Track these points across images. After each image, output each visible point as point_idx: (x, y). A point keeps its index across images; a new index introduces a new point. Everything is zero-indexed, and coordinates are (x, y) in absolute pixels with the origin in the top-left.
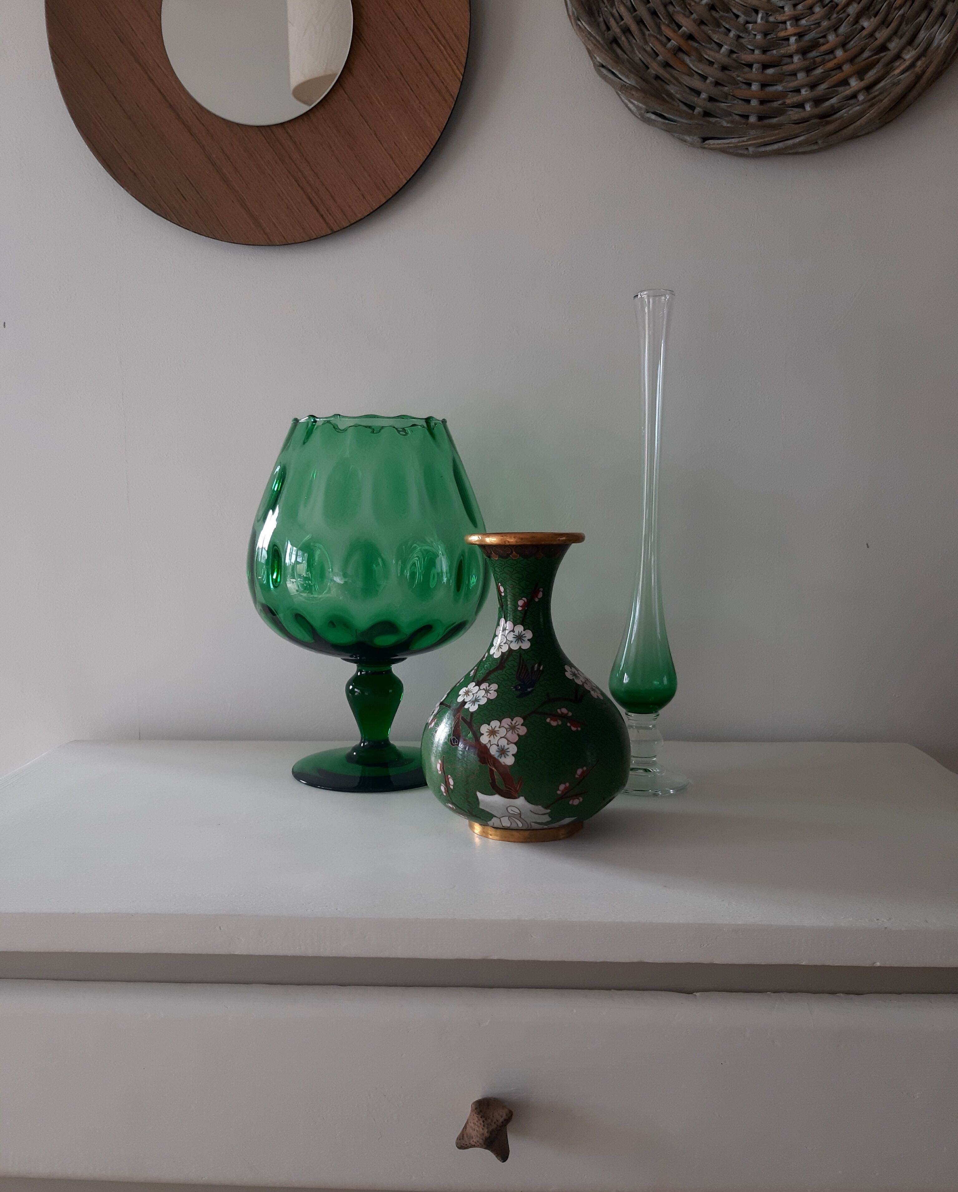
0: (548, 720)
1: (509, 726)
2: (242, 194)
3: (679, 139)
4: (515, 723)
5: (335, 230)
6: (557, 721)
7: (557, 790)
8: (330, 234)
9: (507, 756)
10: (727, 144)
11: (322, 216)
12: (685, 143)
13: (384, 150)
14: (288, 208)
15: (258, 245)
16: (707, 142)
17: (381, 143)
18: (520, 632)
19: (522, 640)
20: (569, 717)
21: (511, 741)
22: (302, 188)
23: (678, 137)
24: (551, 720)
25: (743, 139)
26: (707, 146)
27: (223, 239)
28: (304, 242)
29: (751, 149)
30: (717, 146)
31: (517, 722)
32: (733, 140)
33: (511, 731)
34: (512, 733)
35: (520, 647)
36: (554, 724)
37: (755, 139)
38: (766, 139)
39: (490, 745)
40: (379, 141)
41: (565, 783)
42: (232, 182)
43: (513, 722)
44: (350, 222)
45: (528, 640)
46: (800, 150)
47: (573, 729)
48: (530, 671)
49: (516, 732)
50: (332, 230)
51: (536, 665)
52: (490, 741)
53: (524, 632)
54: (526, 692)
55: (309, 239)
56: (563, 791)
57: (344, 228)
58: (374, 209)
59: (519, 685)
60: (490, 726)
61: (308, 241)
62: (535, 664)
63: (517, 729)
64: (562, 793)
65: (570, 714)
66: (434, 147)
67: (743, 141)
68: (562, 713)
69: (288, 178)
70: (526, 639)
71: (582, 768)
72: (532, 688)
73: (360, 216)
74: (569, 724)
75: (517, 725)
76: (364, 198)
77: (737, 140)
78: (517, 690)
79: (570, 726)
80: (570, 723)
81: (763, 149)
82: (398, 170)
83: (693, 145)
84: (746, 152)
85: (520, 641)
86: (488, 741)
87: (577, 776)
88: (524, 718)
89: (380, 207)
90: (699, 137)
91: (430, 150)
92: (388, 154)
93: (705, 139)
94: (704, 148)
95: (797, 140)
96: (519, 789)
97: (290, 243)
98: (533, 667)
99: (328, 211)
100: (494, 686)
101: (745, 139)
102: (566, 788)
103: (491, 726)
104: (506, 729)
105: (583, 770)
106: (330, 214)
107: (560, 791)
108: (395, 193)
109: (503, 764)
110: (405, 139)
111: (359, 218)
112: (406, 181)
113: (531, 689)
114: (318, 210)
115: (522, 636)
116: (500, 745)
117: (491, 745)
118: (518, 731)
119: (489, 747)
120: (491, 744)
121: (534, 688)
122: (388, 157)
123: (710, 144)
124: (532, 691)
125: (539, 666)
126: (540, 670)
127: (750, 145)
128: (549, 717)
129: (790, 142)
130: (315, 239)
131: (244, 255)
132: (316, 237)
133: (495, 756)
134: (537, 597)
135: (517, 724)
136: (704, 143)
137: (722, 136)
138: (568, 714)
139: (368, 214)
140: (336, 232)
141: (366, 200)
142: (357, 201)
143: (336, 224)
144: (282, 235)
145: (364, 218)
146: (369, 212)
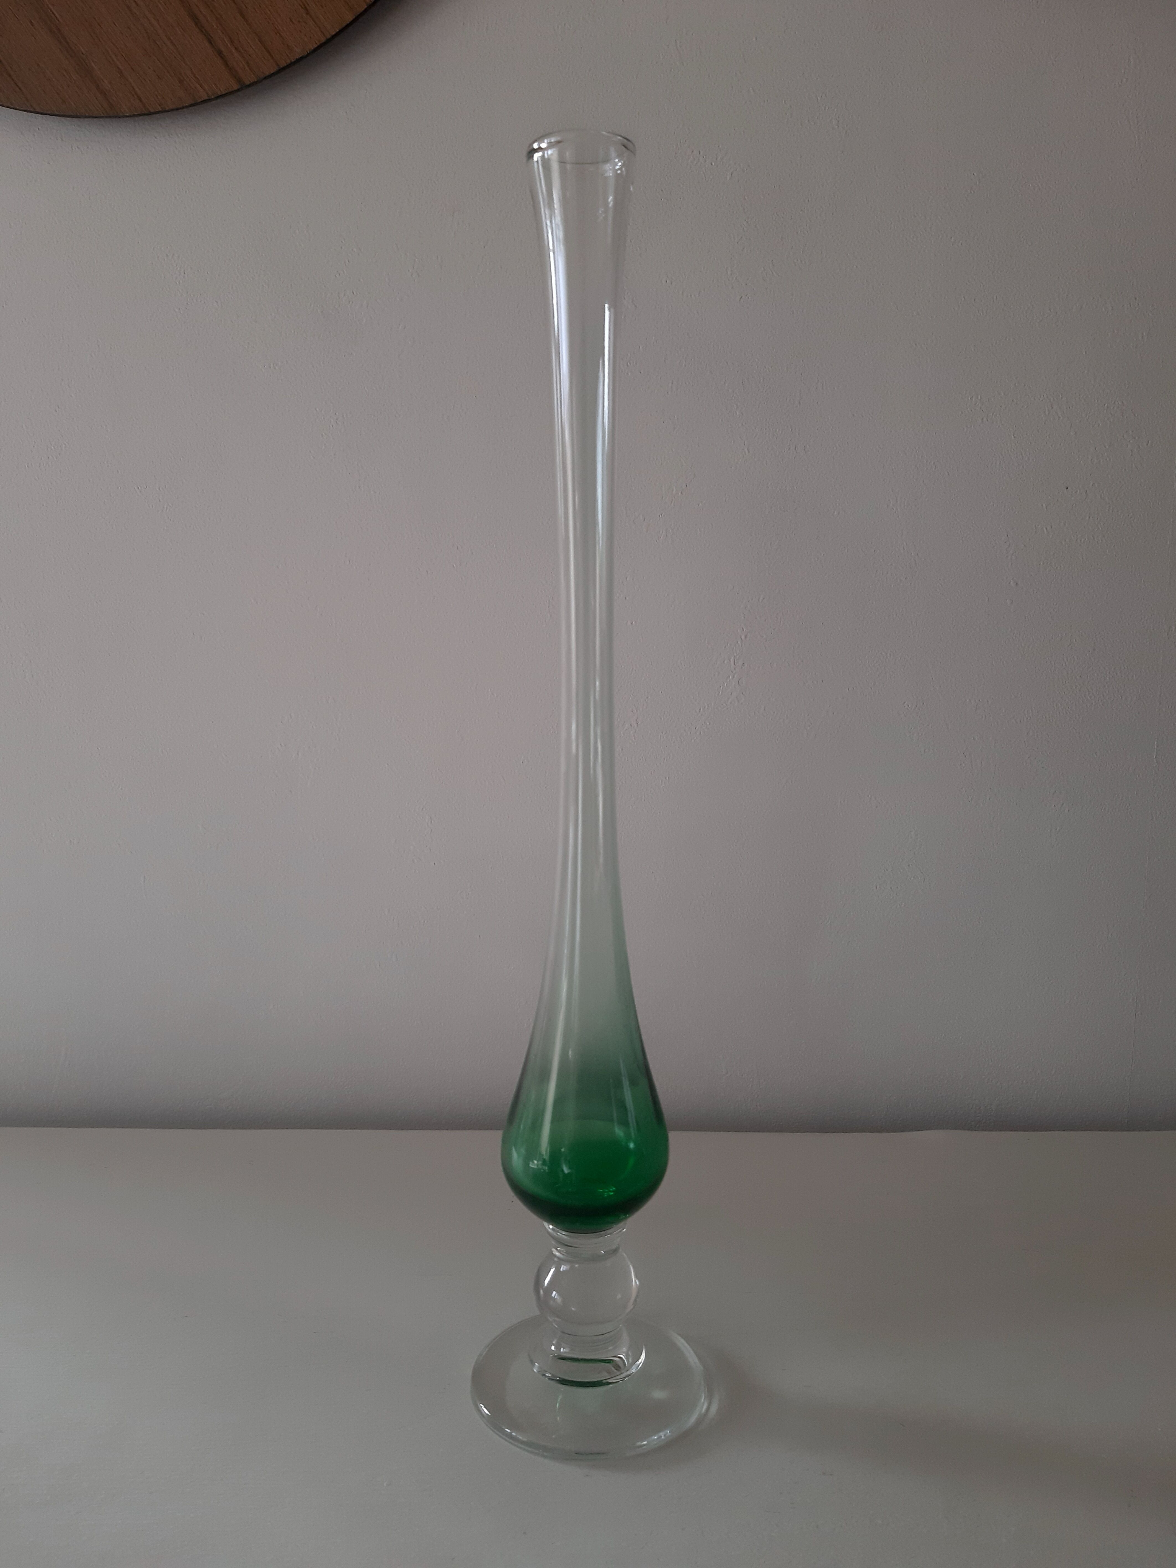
5: (248, 83)
8: (238, 90)
11: (220, 53)
14: (149, 38)
15: (86, 117)
27: (12, 104)
28: (183, 108)
44: (278, 65)
50: (239, 80)
55: (193, 102)
57: (265, 78)
58: (329, 36)
73: (298, 52)
76: (308, 13)
89: (342, 31)
97: (152, 111)
99: (232, 42)
106: (236, 49)
111: (298, 56)
114: (211, 42)
130: (205, 101)
131: (62, 140)
139: (316, 46)
140: (249, 86)
141: (311, 17)
142: (294, 21)
143: (250, 69)
144: (136, 94)
145: (308, 55)
146: (318, 44)
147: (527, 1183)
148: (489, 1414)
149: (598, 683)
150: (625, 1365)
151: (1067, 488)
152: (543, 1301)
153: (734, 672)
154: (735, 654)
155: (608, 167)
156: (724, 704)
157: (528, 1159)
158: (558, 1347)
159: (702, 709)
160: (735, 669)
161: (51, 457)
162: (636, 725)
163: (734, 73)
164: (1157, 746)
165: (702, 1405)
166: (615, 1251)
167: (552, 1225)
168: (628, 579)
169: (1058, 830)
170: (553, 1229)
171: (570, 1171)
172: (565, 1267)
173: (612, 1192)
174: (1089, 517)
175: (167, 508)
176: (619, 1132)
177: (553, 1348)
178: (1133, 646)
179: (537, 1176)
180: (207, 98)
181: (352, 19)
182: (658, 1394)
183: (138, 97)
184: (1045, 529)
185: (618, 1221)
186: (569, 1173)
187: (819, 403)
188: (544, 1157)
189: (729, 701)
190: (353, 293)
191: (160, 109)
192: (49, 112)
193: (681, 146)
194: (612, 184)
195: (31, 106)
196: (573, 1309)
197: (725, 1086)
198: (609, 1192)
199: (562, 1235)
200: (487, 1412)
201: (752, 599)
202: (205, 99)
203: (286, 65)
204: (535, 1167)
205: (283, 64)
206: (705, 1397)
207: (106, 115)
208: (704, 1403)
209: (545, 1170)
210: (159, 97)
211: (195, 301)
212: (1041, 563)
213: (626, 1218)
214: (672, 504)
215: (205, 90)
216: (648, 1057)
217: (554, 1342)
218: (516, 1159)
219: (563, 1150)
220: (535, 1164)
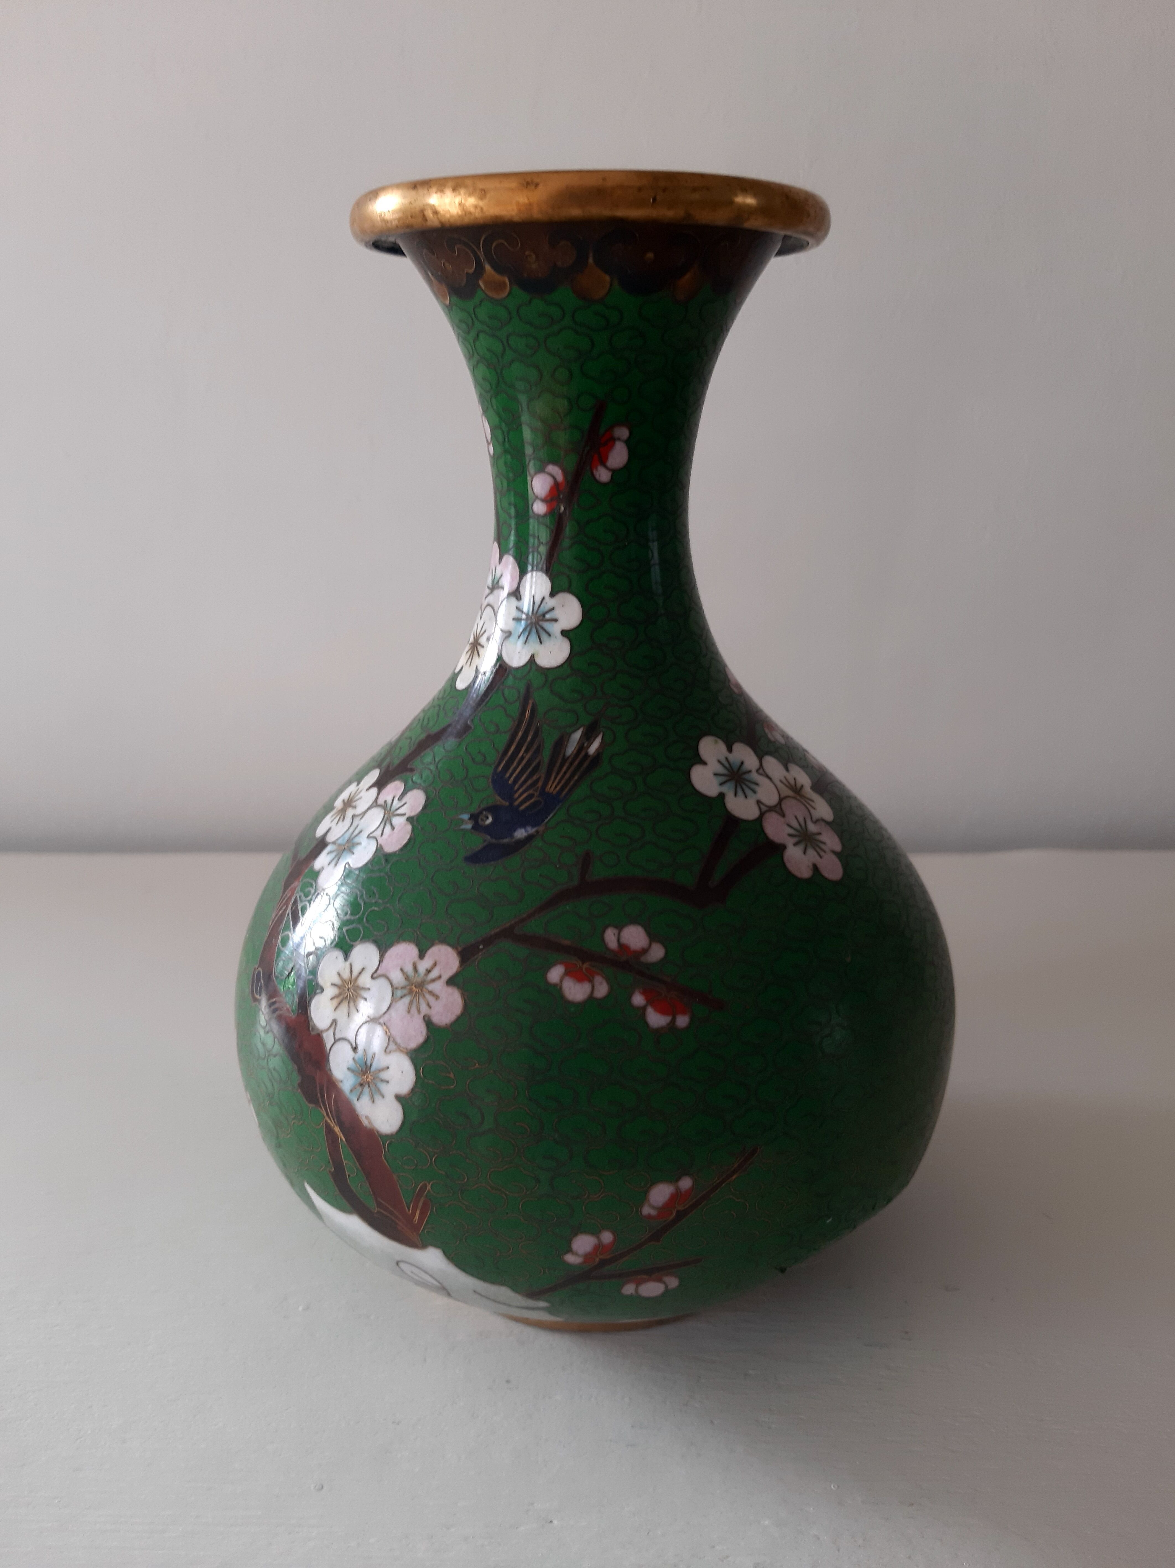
0: (555, 974)
1: (407, 978)
4: (428, 971)
6: (591, 981)
7: (566, 1253)
9: (377, 1098)
18: (538, 600)
19: (541, 631)
20: (649, 966)
21: (399, 1041)
24: (568, 973)
31: (435, 964)
33: (407, 1000)
34: (409, 1012)
35: (532, 657)
36: (575, 991)
39: (333, 1041)
41: (596, 1233)
43: (423, 966)
45: (564, 633)
47: (656, 1019)
48: (546, 754)
49: (424, 1008)
51: (577, 735)
52: (334, 1022)
53: (550, 602)
54: (506, 841)
56: (587, 1257)
59: (493, 809)
60: (348, 964)
62: (575, 731)
63: (428, 996)
64: (585, 1262)
65: (657, 953)
68: (623, 947)
70: (556, 629)
71: (674, 1179)
72: (533, 826)
74: (638, 999)
75: (433, 980)
78: (477, 827)
79: (644, 1009)
80: (644, 993)
85: (534, 636)
86: (329, 1022)
87: (646, 1210)
88: (466, 955)
96: (421, 1218)
98: (561, 743)
100: (415, 801)
102: (599, 1248)
103: (351, 965)
104: (394, 988)
105: (678, 1189)
107: (576, 1254)
109: (365, 1122)
113: (531, 830)
115: (544, 615)
116: (360, 1048)
117: (336, 1041)
118: (429, 1005)
119: (328, 1047)
120: (337, 1037)
121: (541, 828)
124: (530, 838)
125: (588, 737)
126: (587, 755)
128: (561, 963)
133: (341, 1085)
134: (603, 463)
135: (434, 974)
138: (645, 951)
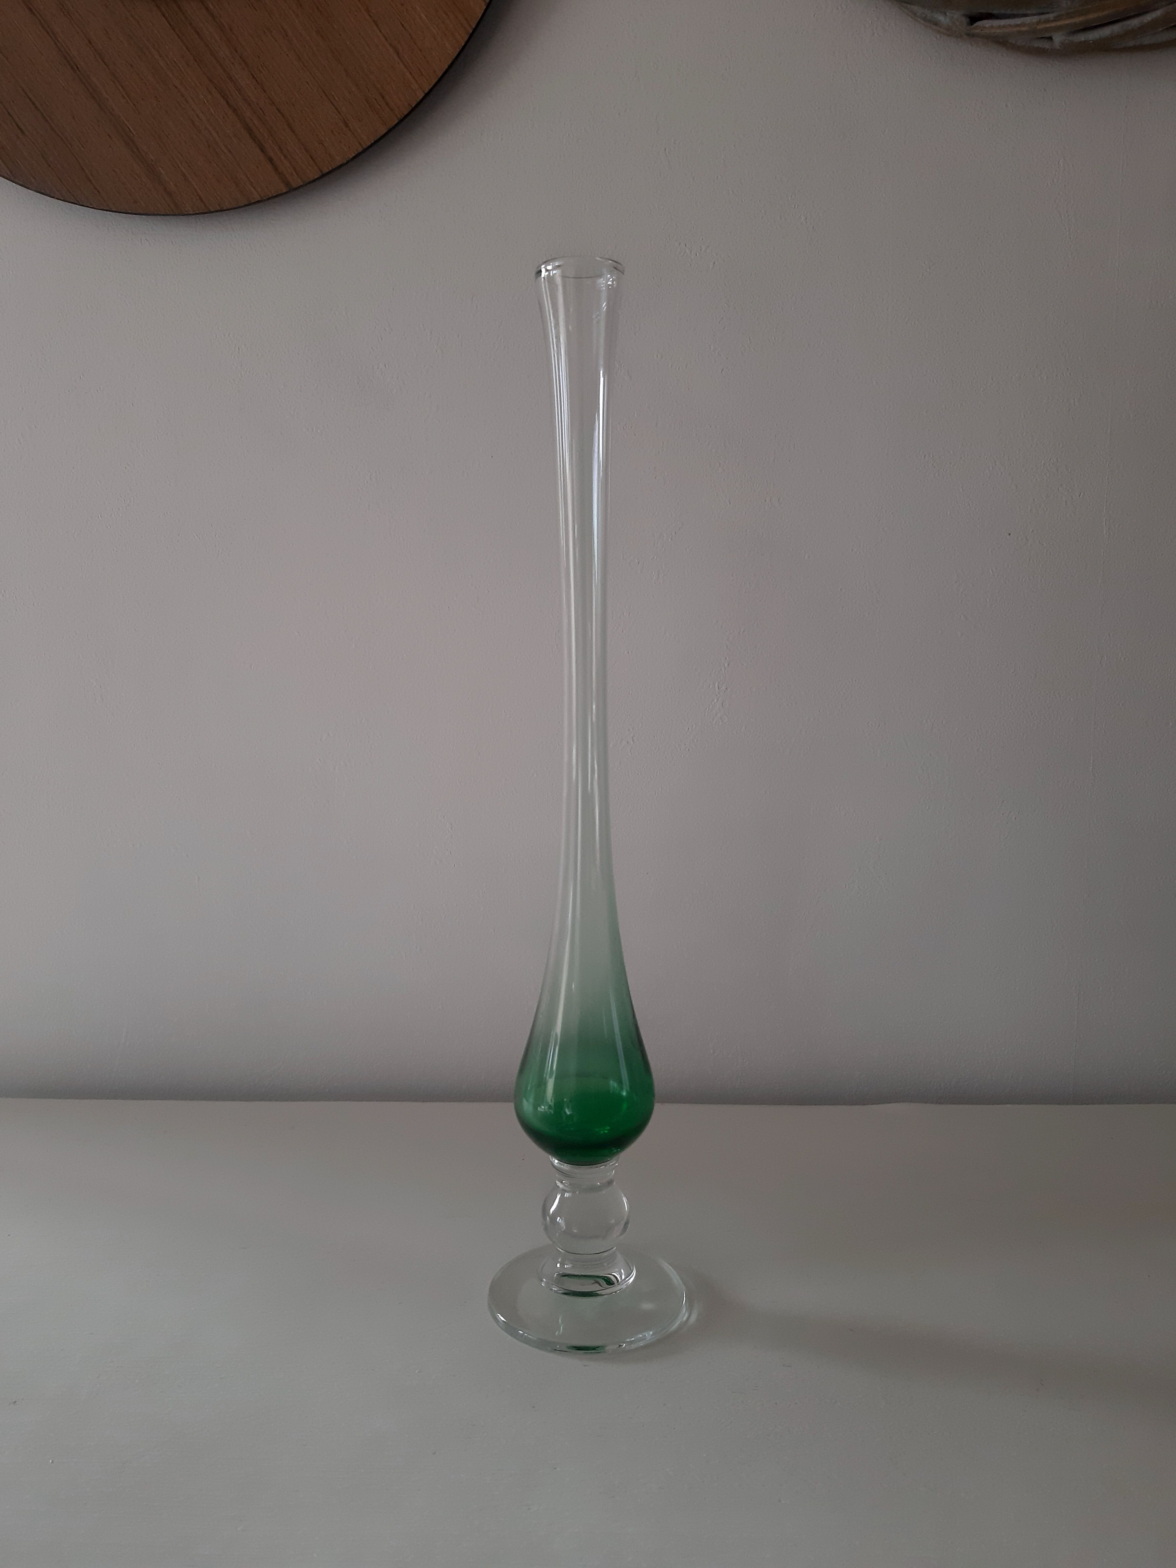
2: (126, 123)
3: (925, 19)
5: (295, 186)
8: (286, 193)
10: (1017, 25)
11: (271, 160)
12: (935, 27)
13: (383, 39)
14: (209, 147)
16: (979, 23)
17: (377, 26)
22: (235, 111)
23: (924, 16)
25: (1047, 16)
26: (978, 31)
27: (91, 204)
29: (1058, 38)
30: (998, 31)
32: (1028, 20)
37: (1069, 15)
38: (1091, 16)
40: (375, 22)
42: (107, 99)
44: (321, 171)
46: (1147, 40)
50: (287, 184)
55: (247, 203)
57: (310, 182)
58: (365, 147)
61: (246, 206)
66: (474, 30)
67: (1048, 21)
69: (210, 93)
73: (339, 160)
76: (347, 126)
77: (1035, 19)
81: (1082, 37)
82: (408, 74)
83: (950, 32)
84: (1046, 45)
89: (376, 142)
90: (964, 15)
91: (467, 37)
92: (390, 45)
93: (973, 19)
94: (971, 36)
95: (1148, 18)
97: (212, 210)
99: (281, 150)
101: (1051, 16)
106: (285, 157)
108: (403, 116)
110: (421, 18)
111: (339, 164)
112: (423, 95)
114: (263, 150)
122: (391, 50)
123: (985, 28)
127: (1059, 29)
129: (1135, 23)
130: (258, 202)
132: (259, 199)
136: (973, 26)
137: (1009, 12)
139: (354, 155)
140: (296, 189)
141: (349, 129)
142: (335, 133)
143: (297, 174)
144: (198, 195)
145: (348, 162)
146: (356, 153)
147: (537, 1124)
148: (505, 1321)
149: (594, 707)
150: (618, 1281)
151: (1010, 535)
152: (550, 1224)
153: (718, 696)
154: (719, 680)
155: (601, 280)
156: (710, 724)
157: (536, 1106)
158: (562, 1264)
159: (690, 728)
160: (719, 693)
161: (121, 508)
162: (632, 743)
163: (716, 177)
164: (1093, 761)
165: (684, 1315)
166: (610, 1183)
167: (558, 1160)
168: (625, 614)
169: (1006, 836)
170: (557, 1163)
171: (571, 1113)
172: (568, 1194)
173: (606, 1130)
174: (1030, 560)
175: (222, 553)
176: (613, 1084)
177: (558, 1265)
178: (1069, 672)
179: (545, 1117)
180: (260, 199)
181: (385, 132)
182: (647, 1306)
183: (200, 197)
184: (990, 570)
185: (612, 1155)
186: (570, 1115)
187: (791, 461)
188: (550, 1103)
189: (714, 722)
190: (385, 366)
191: (219, 209)
192: (123, 211)
193: (670, 239)
194: (604, 295)
195: (108, 205)
196: (575, 1231)
197: (712, 1065)
198: (605, 1131)
199: (566, 1167)
200: (503, 1319)
201: (734, 632)
202: (258, 200)
203: (328, 171)
204: (543, 1110)
205: (326, 170)
206: (686, 1309)
207: (172, 213)
208: (685, 1314)
209: (550, 1113)
210: (218, 198)
211: (248, 373)
212: (988, 600)
213: (618, 1153)
214: (663, 549)
215: (257, 191)
216: (638, 1018)
217: (559, 1261)
218: (527, 1106)
219: (565, 1100)
220: (542, 1108)
